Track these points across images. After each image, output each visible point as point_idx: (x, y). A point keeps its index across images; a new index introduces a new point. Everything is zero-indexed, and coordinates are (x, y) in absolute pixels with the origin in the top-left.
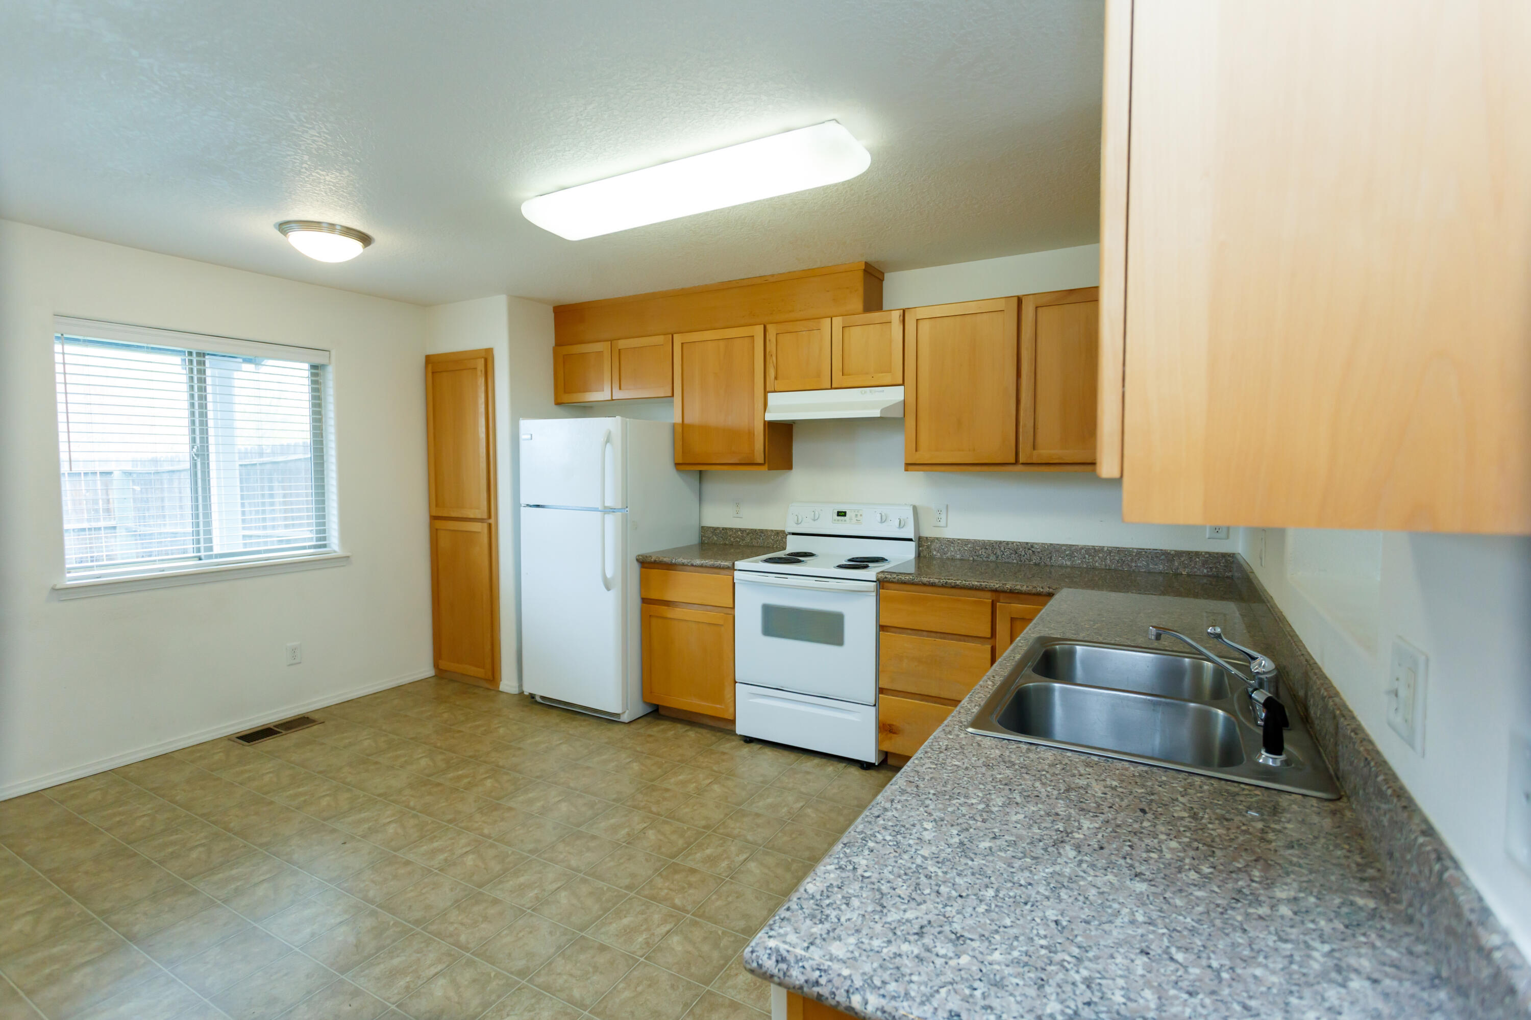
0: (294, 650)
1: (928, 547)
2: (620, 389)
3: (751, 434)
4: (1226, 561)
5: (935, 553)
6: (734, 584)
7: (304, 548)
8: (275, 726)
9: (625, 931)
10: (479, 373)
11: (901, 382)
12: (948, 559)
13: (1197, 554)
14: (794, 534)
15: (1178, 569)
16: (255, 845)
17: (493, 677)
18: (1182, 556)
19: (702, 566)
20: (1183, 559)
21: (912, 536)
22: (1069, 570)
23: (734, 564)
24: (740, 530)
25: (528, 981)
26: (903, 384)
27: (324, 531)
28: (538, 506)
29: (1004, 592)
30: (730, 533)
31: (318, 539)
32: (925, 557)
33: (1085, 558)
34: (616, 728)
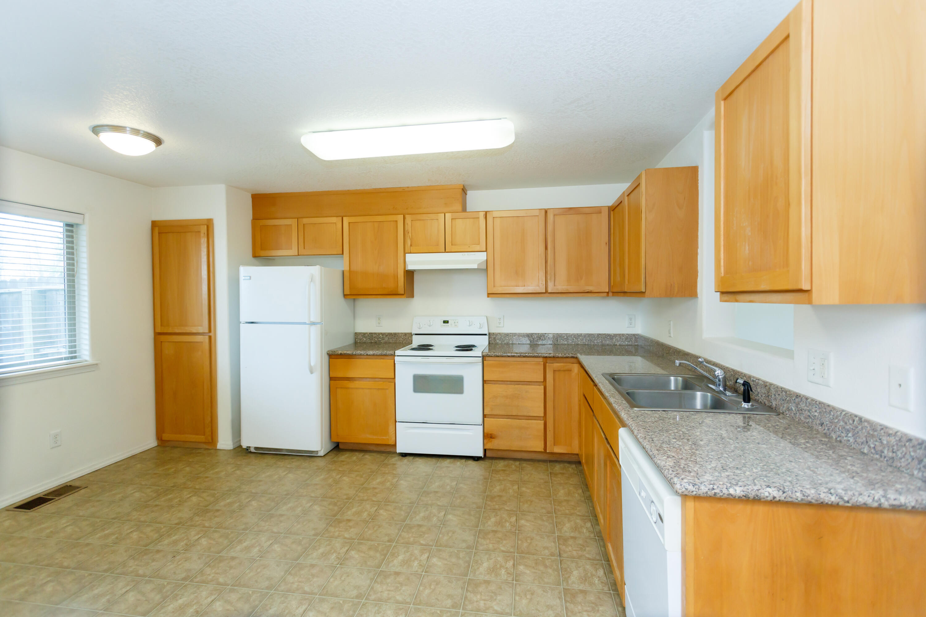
0: (56, 436)
1: (494, 338)
2: (304, 248)
3: (396, 277)
4: (635, 337)
5: (498, 341)
6: (395, 364)
7: (61, 359)
8: (45, 495)
9: (404, 562)
10: (202, 235)
11: (485, 250)
12: (505, 344)
13: (623, 335)
14: (416, 334)
15: (615, 342)
16: (100, 572)
17: (212, 439)
18: (617, 336)
19: (374, 355)
20: (617, 338)
21: (487, 333)
22: (566, 346)
23: (395, 352)
24: (381, 333)
25: (366, 599)
26: (486, 251)
27: (75, 346)
28: (252, 323)
29: (550, 357)
30: (374, 336)
31: (71, 352)
32: (492, 344)
33: (573, 340)
34: (318, 460)
